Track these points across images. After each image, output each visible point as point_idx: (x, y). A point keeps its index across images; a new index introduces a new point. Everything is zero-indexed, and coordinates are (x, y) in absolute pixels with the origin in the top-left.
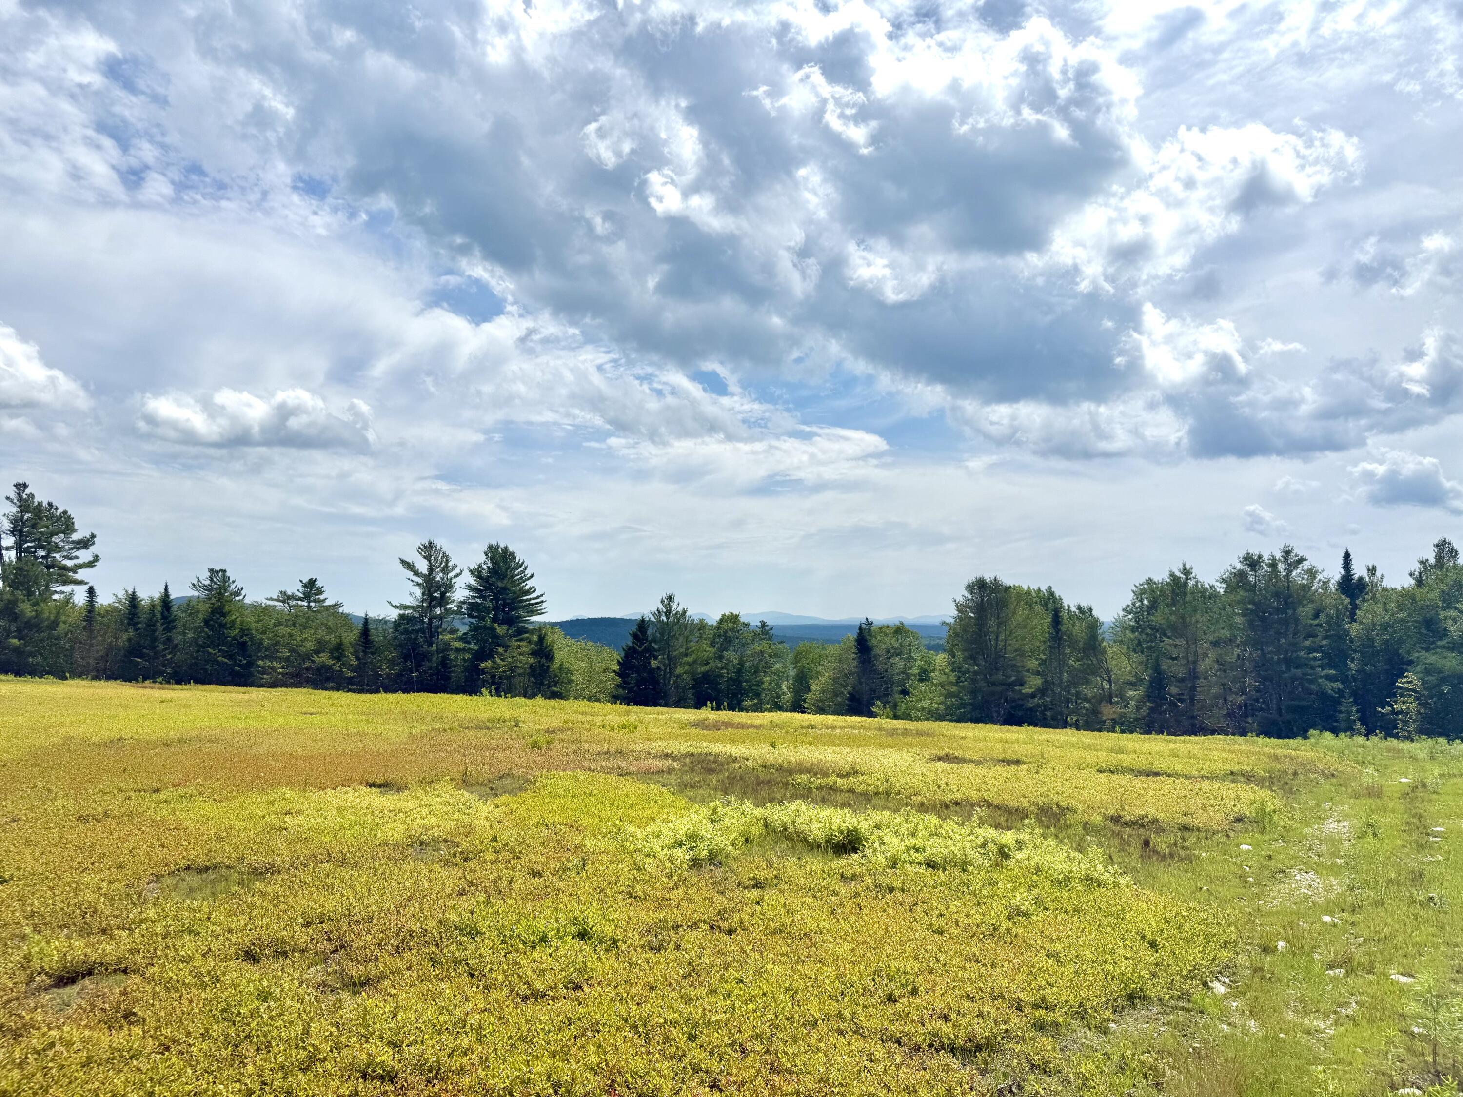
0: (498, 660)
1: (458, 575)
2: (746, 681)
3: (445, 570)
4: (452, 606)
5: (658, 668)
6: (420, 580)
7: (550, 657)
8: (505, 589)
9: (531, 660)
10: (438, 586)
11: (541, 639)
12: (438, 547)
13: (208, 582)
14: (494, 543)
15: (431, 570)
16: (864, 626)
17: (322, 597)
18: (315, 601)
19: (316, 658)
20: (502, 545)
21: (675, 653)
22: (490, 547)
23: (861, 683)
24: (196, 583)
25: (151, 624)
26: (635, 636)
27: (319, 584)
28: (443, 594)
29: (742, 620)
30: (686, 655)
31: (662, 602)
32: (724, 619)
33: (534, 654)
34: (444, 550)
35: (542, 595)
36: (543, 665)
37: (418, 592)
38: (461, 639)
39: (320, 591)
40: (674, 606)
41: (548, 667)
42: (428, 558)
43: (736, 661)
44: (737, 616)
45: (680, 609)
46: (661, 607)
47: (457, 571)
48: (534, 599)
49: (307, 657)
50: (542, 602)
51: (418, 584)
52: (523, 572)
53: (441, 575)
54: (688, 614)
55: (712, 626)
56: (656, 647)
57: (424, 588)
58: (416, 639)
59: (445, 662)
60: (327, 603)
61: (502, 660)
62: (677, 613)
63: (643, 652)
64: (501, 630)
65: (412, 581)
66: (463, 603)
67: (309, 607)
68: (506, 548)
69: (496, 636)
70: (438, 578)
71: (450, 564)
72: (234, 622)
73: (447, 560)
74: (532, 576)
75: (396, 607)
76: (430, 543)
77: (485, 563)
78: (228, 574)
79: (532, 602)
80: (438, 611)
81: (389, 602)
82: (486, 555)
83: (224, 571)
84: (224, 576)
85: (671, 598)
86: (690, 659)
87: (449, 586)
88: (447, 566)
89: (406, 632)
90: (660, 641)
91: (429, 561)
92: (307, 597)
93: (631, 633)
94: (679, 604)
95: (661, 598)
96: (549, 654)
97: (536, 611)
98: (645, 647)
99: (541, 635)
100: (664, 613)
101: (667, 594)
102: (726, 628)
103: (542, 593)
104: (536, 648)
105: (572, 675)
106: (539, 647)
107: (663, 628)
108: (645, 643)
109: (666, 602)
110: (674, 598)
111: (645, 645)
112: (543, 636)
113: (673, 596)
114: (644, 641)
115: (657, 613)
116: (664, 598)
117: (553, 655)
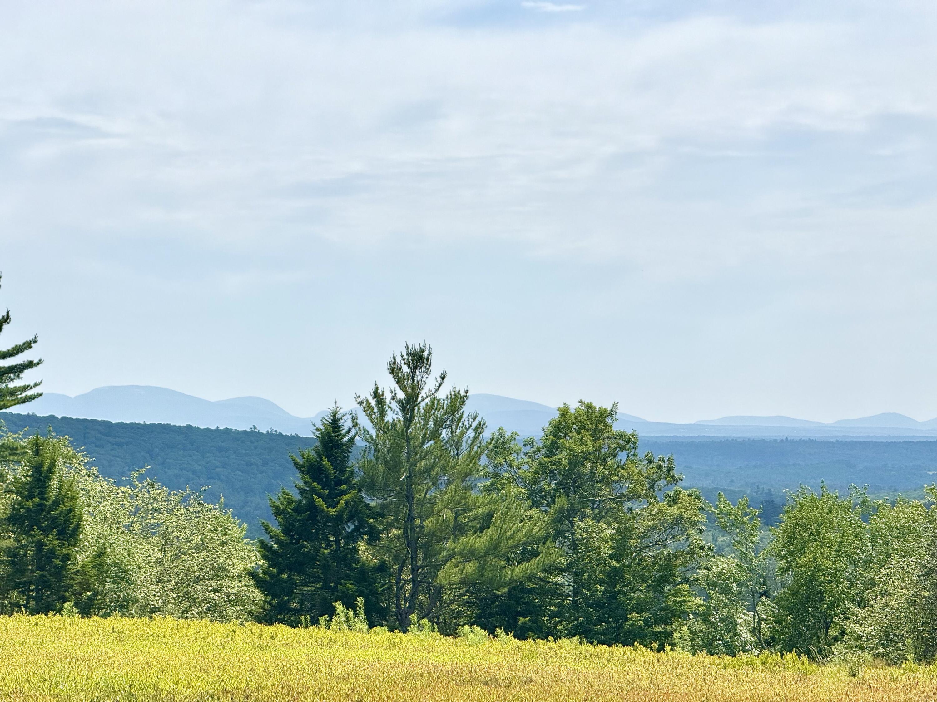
2: (640, 608)
5: (382, 568)
21: (429, 523)
29: (617, 428)
30: (464, 530)
31: (394, 370)
32: (565, 424)
35: (28, 345)
41: (67, 558)
43: (606, 550)
44: (604, 415)
45: (443, 394)
46: (390, 385)
50: (30, 365)
55: (530, 443)
56: (374, 504)
62: (434, 404)
63: (339, 519)
85: (419, 359)
90: (387, 487)
93: (300, 461)
94: (443, 378)
95: (389, 358)
96: (67, 521)
97: (13, 392)
98: (347, 502)
99: (41, 465)
100: (400, 402)
101: (407, 347)
102: (578, 449)
103: (30, 338)
104: (30, 504)
105: (128, 582)
106: (37, 500)
107: (396, 449)
108: (344, 493)
109: (405, 369)
110: (428, 359)
111: (345, 498)
112: (45, 467)
113: (426, 353)
114: (344, 487)
115: (373, 403)
116: (399, 360)
117: (78, 526)
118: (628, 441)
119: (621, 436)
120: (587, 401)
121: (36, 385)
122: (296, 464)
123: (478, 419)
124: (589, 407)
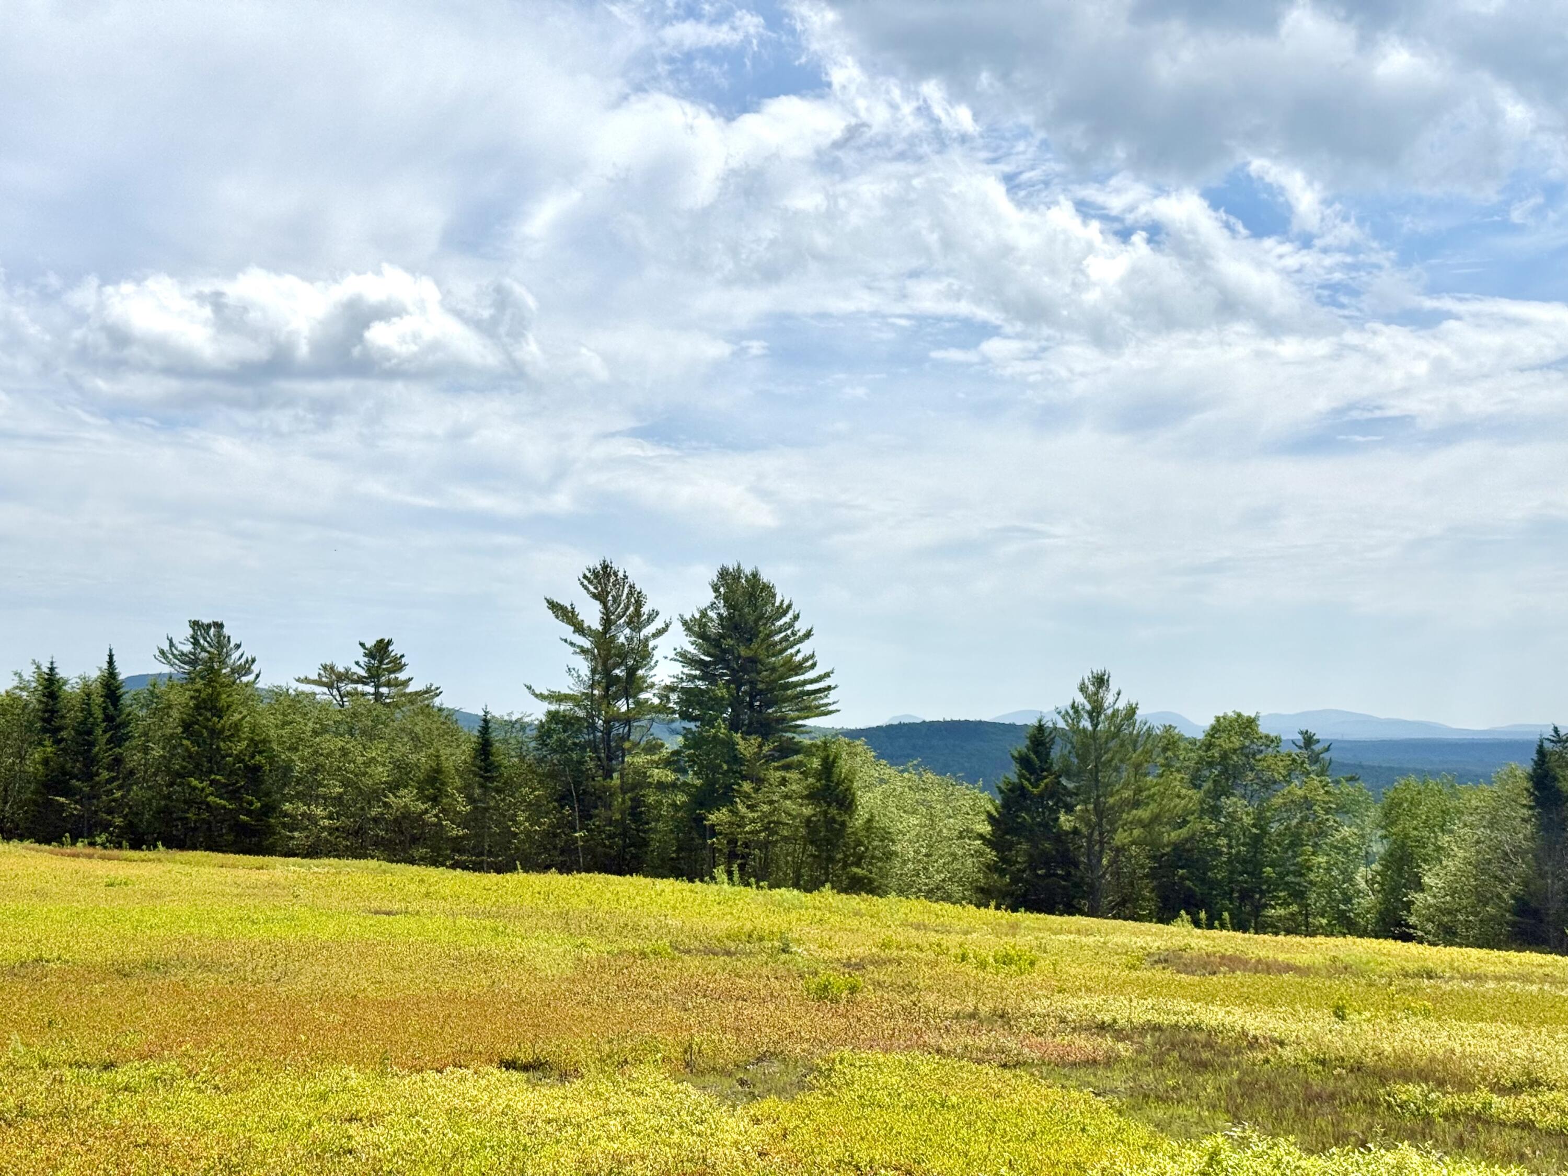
0: (742, 809)
1: (659, 633)
2: (1272, 865)
3: (636, 622)
4: (650, 697)
5: (1075, 831)
6: (586, 643)
7: (846, 803)
8: (753, 660)
9: (807, 811)
10: (623, 654)
11: (829, 765)
12: (621, 575)
13: (188, 648)
14: (731, 566)
15: (607, 622)
16: (1548, 746)
17: (402, 676)
18: (388, 684)
19: (391, 799)
20: (748, 570)
21: (1111, 800)
22: (724, 574)
23: (1543, 876)
24: (166, 647)
25: (85, 731)
26: (1024, 761)
27: (395, 650)
28: (631, 672)
29: (1262, 730)
30: (1136, 804)
31: (1083, 689)
32: (1219, 728)
33: (812, 796)
34: (630, 580)
35: (827, 675)
36: (834, 820)
37: (584, 667)
38: (668, 763)
39: (398, 665)
40: (1109, 699)
41: (843, 824)
42: (600, 597)
43: (1248, 820)
44: (1251, 721)
45: (1121, 705)
46: (1081, 699)
47: (658, 624)
48: (812, 682)
49: (375, 795)
51: (584, 651)
52: (791, 625)
53: (627, 631)
54: (1140, 715)
55: (1193, 742)
56: (1071, 786)
57: (594, 658)
58: (581, 762)
59: (636, 811)
60: (411, 688)
61: (751, 808)
62: (1115, 713)
63: (1041, 796)
64: (746, 746)
65: (572, 644)
66: (672, 689)
67: (378, 696)
68: (755, 575)
69: (736, 759)
70: (622, 639)
71: (645, 610)
72: (237, 726)
73: (639, 604)
74: (808, 635)
75: (541, 697)
76: (605, 567)
77: (713, 606)
78: (226, 631)
79: (809, 687)
80: (622, 706)
81: (529, 688)
82: (716, 590)
83: (219, 626)
84: (219, 635)
85: (1101, 681)
86: (1143, 814)
87: (643, 655)
88: (638, 613)
89: (562, 747)
90: (1079, 774)
91: (604, 604)
92: (373, 676)
93: (1016, 754)
94: (1119, 694)
95: (1079, 681)
96: (845, 797)
97: (818, 707)
98: (1046, 785)
99: (828, 757)
100: (1088, 712)
101: (1092, 673)
102: (1226, 746)
103: (828, 670)
104: (818, 784)
105: (893, 841)
106: (823, 782)
107: (1085, 746)
108: (1045, 777)
109: (1091, 688)
110: (1108, 681)
111: (1045, 781)
112: (831, 758)
113: (1106, 677)
114: (1045, 774)
115: (1071, 712)
116: (1086, 681)
117: (853, 800)
118: (1272, 741)
119: (1267, 737)
120: (1238, 711)
121: (834, 703)
122: (1013, 757)
123: (1148, 725)
124: (1239, 715)
